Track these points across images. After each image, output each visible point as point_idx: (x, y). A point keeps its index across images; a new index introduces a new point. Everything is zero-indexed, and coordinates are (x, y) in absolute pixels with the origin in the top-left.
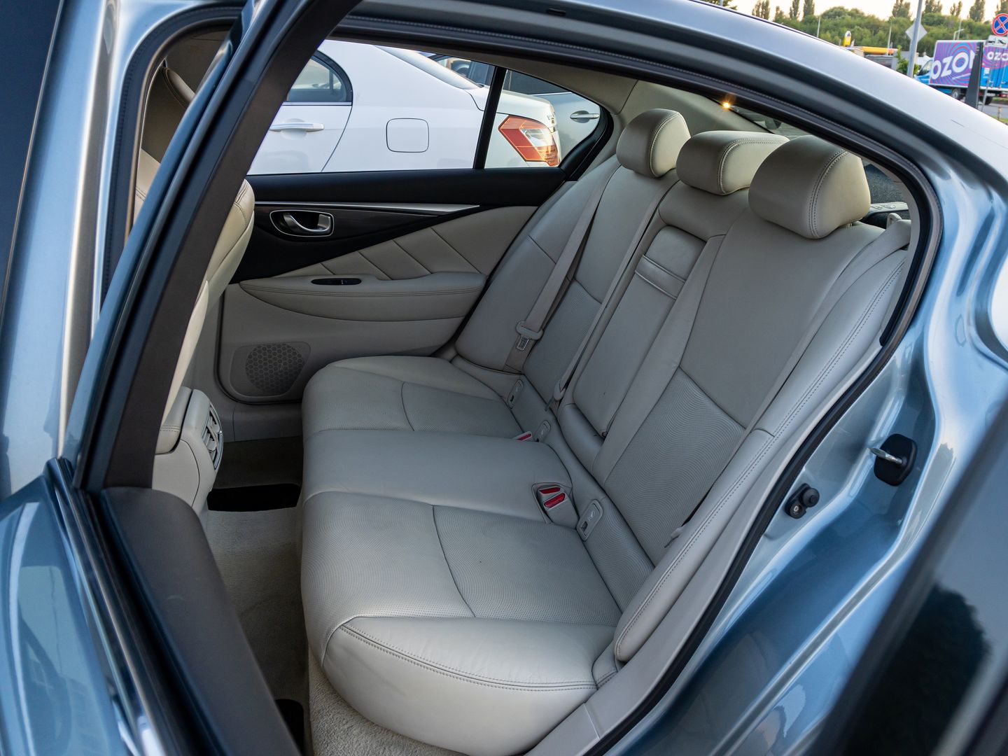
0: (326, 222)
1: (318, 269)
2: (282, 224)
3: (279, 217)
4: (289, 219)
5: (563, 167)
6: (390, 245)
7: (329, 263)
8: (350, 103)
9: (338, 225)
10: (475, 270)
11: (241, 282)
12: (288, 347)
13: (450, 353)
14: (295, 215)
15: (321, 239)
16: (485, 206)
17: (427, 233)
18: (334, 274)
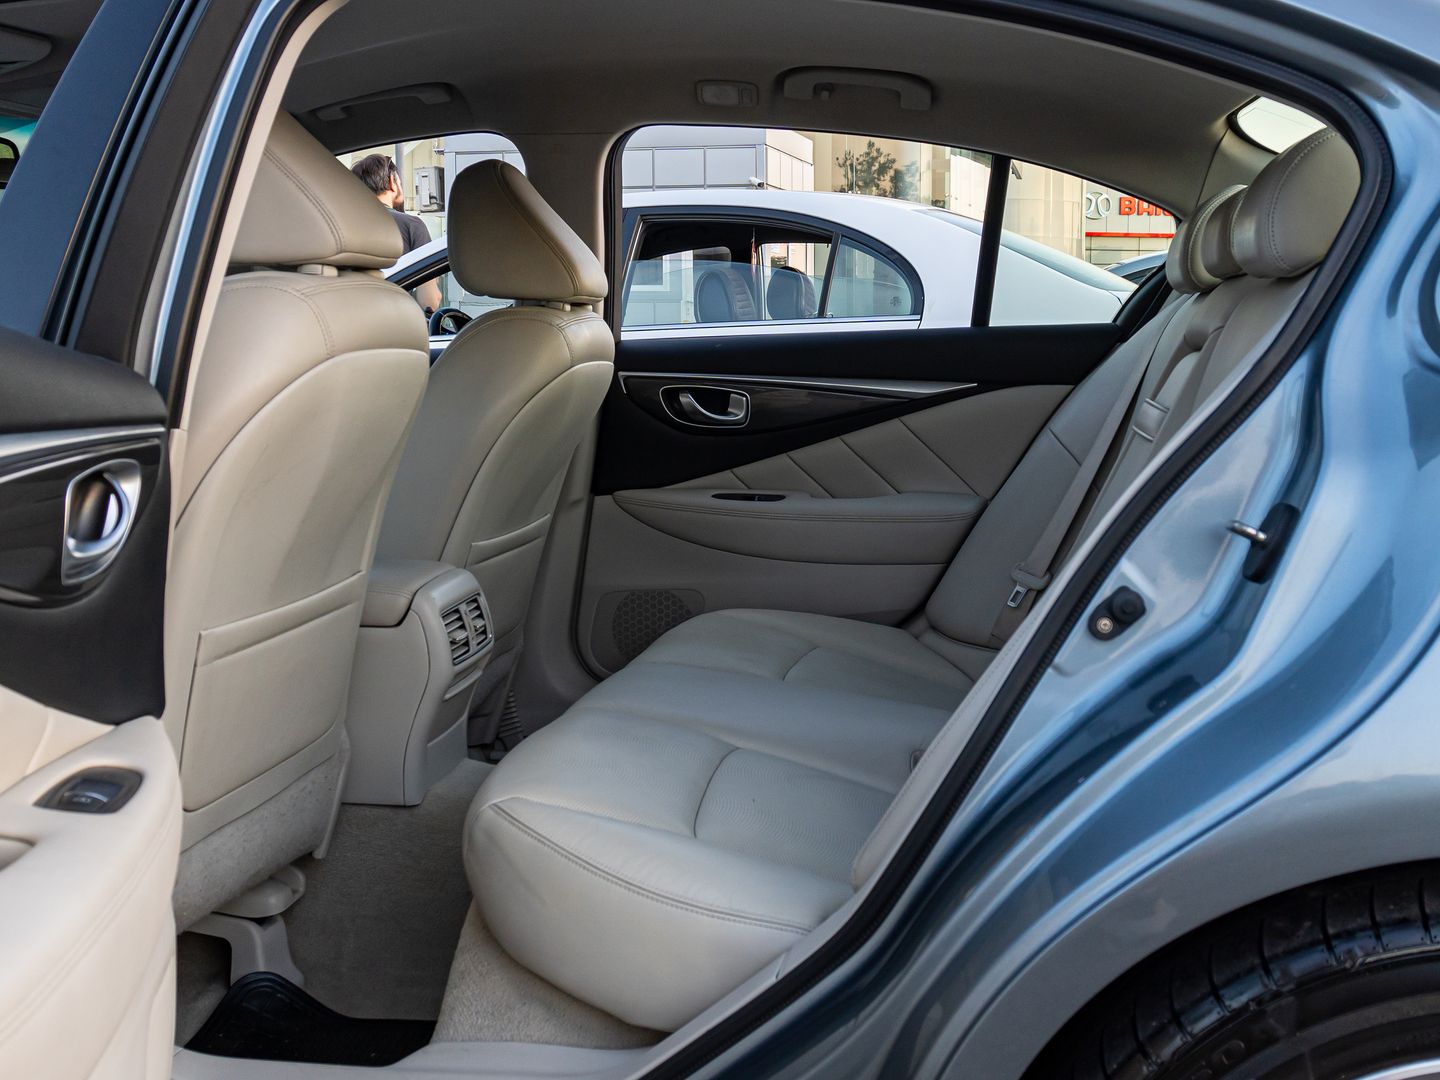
0: (739, 406)
1: (725, 478)
2: (676, 405)
3: (672, 396)
4: (686, 399)
5: (1118, 322)
6: (834, 447)
7: (741, 470)
8: (918, 317)
9: (757, 412)
10: (966, 489)
11: (617, 493)
12: (674, 596)
13: (920, 624)
14: (696, 393)
15: (732, 432)
16: (987, 385)
17: (893, 428)
18: (749, 488)
